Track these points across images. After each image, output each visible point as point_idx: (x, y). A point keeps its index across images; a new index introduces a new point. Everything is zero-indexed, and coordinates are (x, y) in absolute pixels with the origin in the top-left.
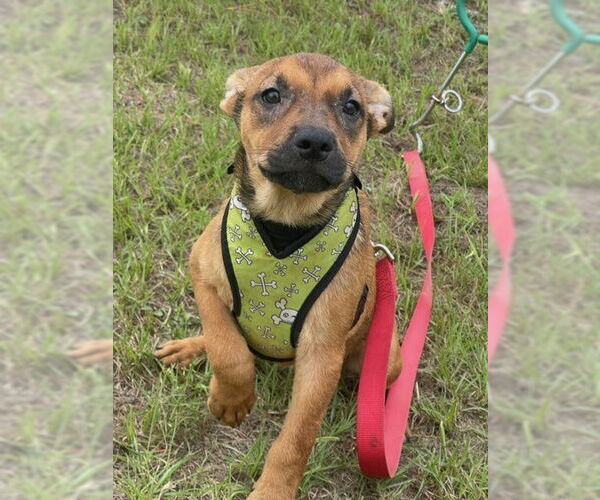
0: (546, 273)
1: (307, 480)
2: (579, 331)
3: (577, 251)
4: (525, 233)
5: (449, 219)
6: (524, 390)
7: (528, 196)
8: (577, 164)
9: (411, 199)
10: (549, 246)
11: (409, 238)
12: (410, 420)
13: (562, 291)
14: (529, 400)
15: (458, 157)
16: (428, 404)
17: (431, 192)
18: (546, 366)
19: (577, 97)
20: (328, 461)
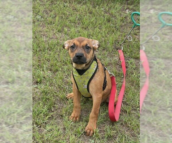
0: (157, 79)
1: (100, 122)
2: (164, 92)
3: (164, 74)
4: (152, 70)
5: (129, 66)
6: (152, 104)
7: (153, 61)
8: (164, 53)
9: (120, 62)
10: (157, 73)
11: (120, 71)
12: (121, 111)
13: (160, 83)
14: (153, 106)
15: (131, 51)
16: (125, 107)
17: (125, 60)
18: (156, 99)
19: (164, 36)
20: (104, 118)
